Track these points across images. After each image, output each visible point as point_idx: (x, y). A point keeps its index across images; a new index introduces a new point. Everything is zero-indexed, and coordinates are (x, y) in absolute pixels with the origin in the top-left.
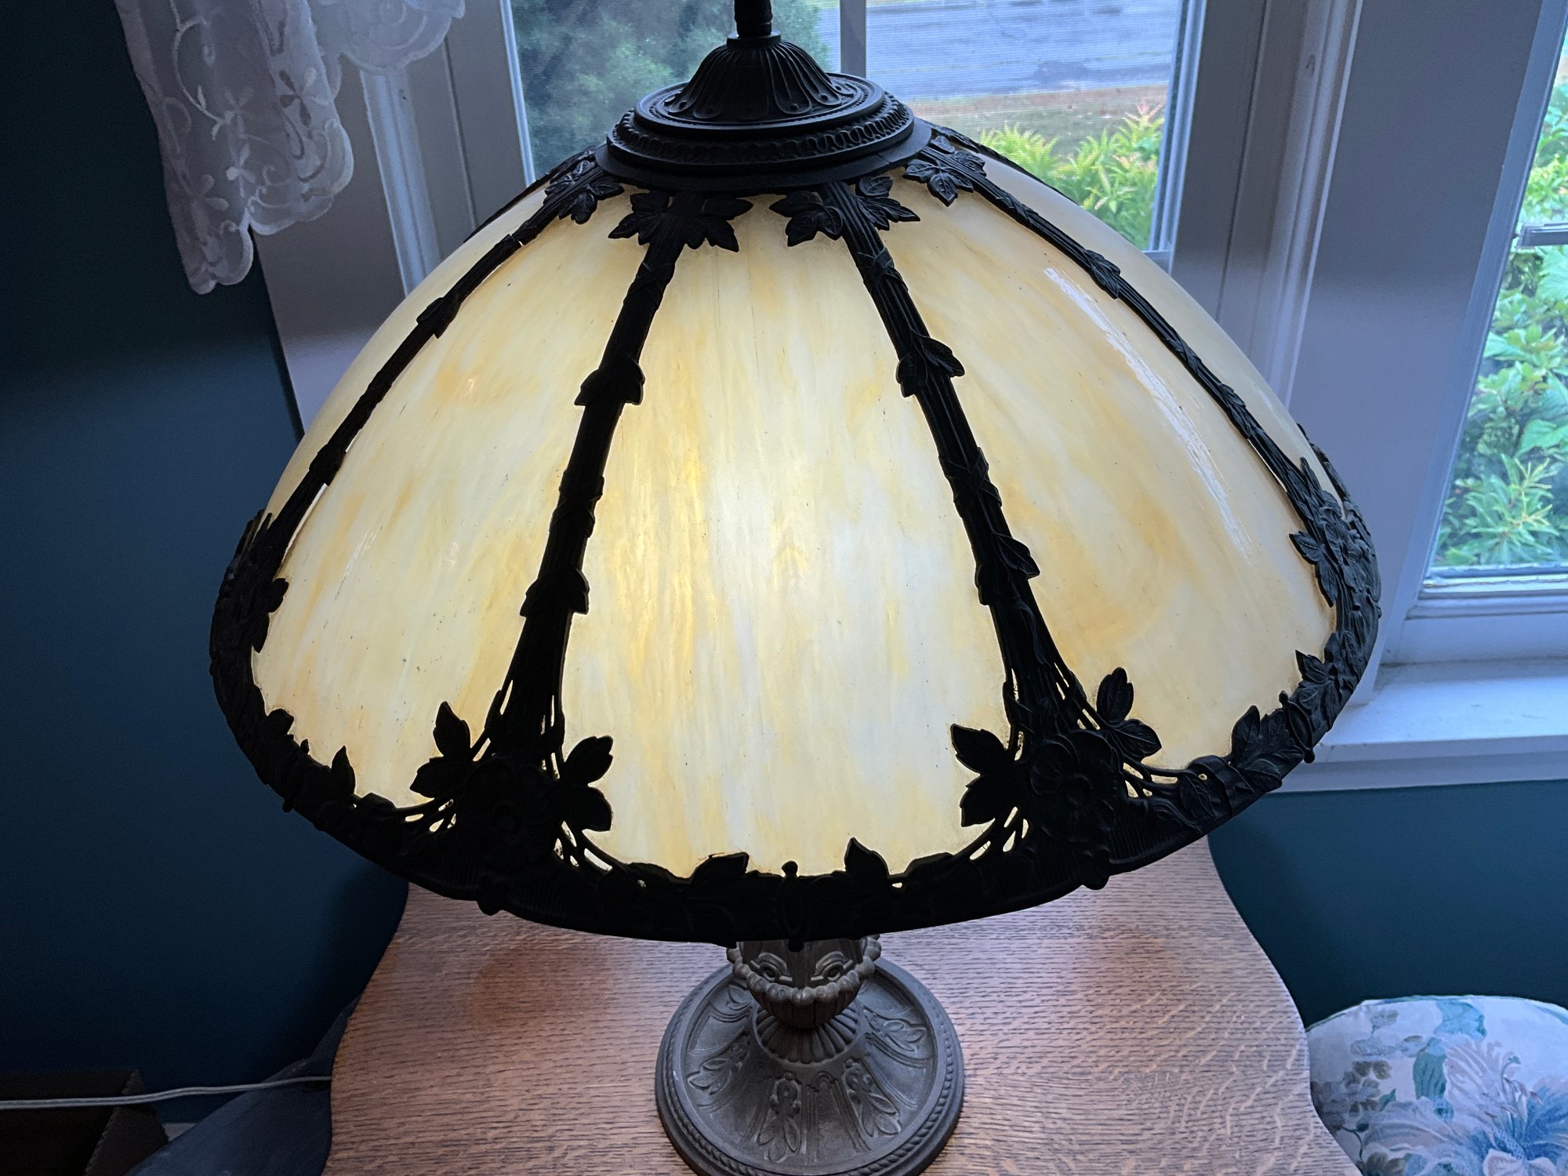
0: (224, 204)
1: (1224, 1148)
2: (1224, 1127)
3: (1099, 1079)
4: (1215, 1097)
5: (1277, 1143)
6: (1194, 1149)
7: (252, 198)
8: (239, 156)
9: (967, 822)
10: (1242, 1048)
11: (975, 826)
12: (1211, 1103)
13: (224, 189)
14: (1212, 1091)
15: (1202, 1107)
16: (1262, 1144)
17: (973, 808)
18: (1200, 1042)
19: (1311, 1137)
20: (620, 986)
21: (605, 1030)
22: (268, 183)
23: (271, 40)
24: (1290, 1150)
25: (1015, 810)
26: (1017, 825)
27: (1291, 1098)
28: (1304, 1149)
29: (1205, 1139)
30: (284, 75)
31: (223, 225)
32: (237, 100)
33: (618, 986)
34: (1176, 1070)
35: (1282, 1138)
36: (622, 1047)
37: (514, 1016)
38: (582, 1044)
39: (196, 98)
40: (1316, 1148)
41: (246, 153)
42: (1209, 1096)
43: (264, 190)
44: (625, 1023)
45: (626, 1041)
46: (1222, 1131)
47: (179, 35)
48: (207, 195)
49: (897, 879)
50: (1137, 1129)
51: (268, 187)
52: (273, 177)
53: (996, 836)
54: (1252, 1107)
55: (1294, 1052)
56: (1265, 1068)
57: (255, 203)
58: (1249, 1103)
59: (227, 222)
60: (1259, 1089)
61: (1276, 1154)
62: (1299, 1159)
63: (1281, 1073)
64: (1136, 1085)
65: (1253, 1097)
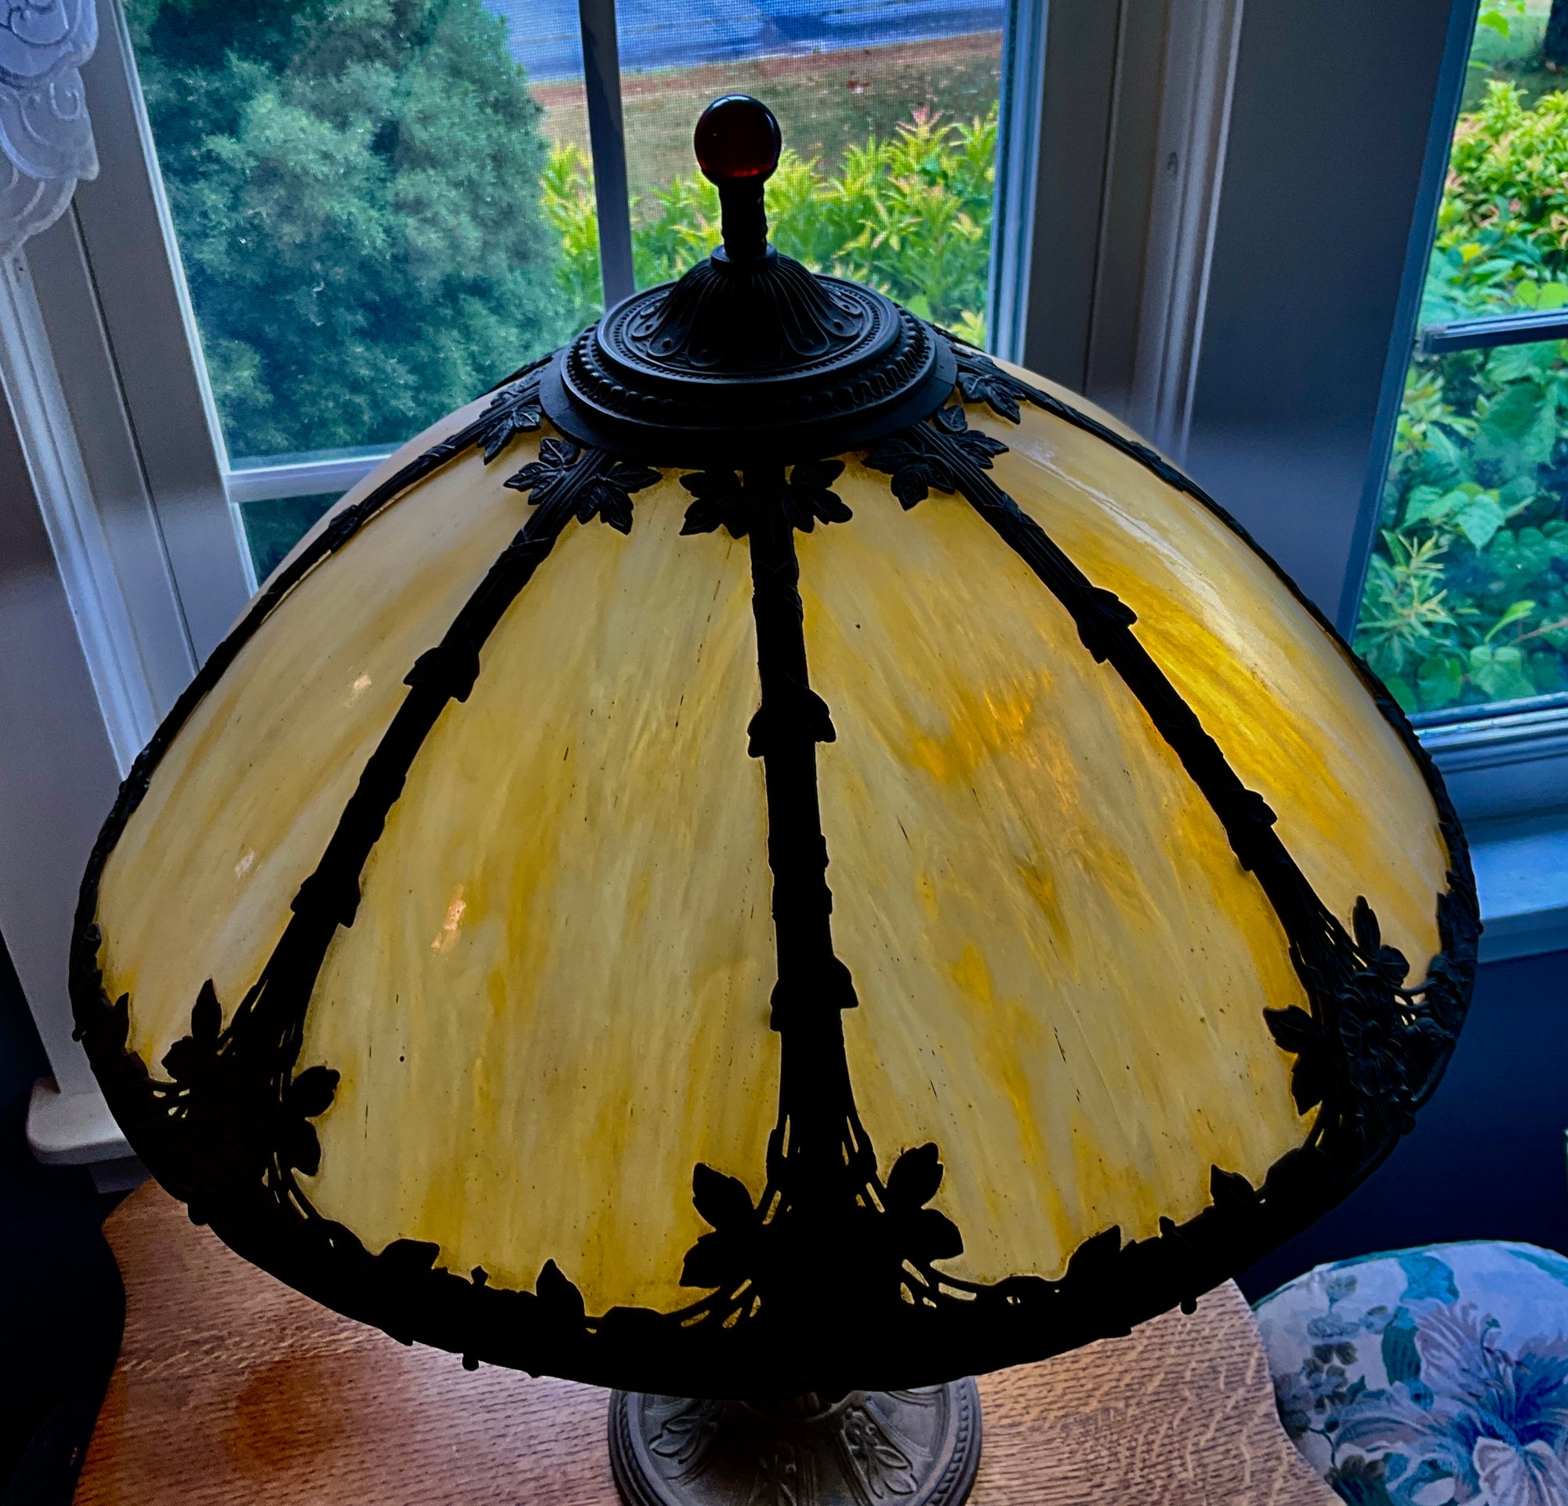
1: (1188, 1496)
2: (1186, 1470)
3: (1033, 1429)
4: (1170, 1432)
5: (1247, 1481)
10: (1193, 1365)
12: (1166, 1441)
14: (1166, 1426)
15: (1156, 1447)
16: (1230, 1485)
18: (1144, 1364)
19: (1285, 1468)
20: (427, 1393)
21: (415, 1456)
24: (1263, 1488)
27: (1256, 1420)
28: (1278, 1485)
29: (1165, 1488)
33: (424, 1393)
34: (1121, 1405)
35: (1253, 1474)
36: (441, 1475)
37: (295, 1453)
38: (388, 1478)
40: (1293, 1481)
42: (1163, 1433)
44: (441, 1442)
45: (445, 1467)
46: (1183, 1475)
54: (1214, 1439)
55: (1253, 1362)
56: (1222, 1387)
58: (1209, 1435)
60: (1219, 1416)
61: (1249, 1495)
63: (1241, 1391)
64: (1077, 1431)
65: (1213, 1426)
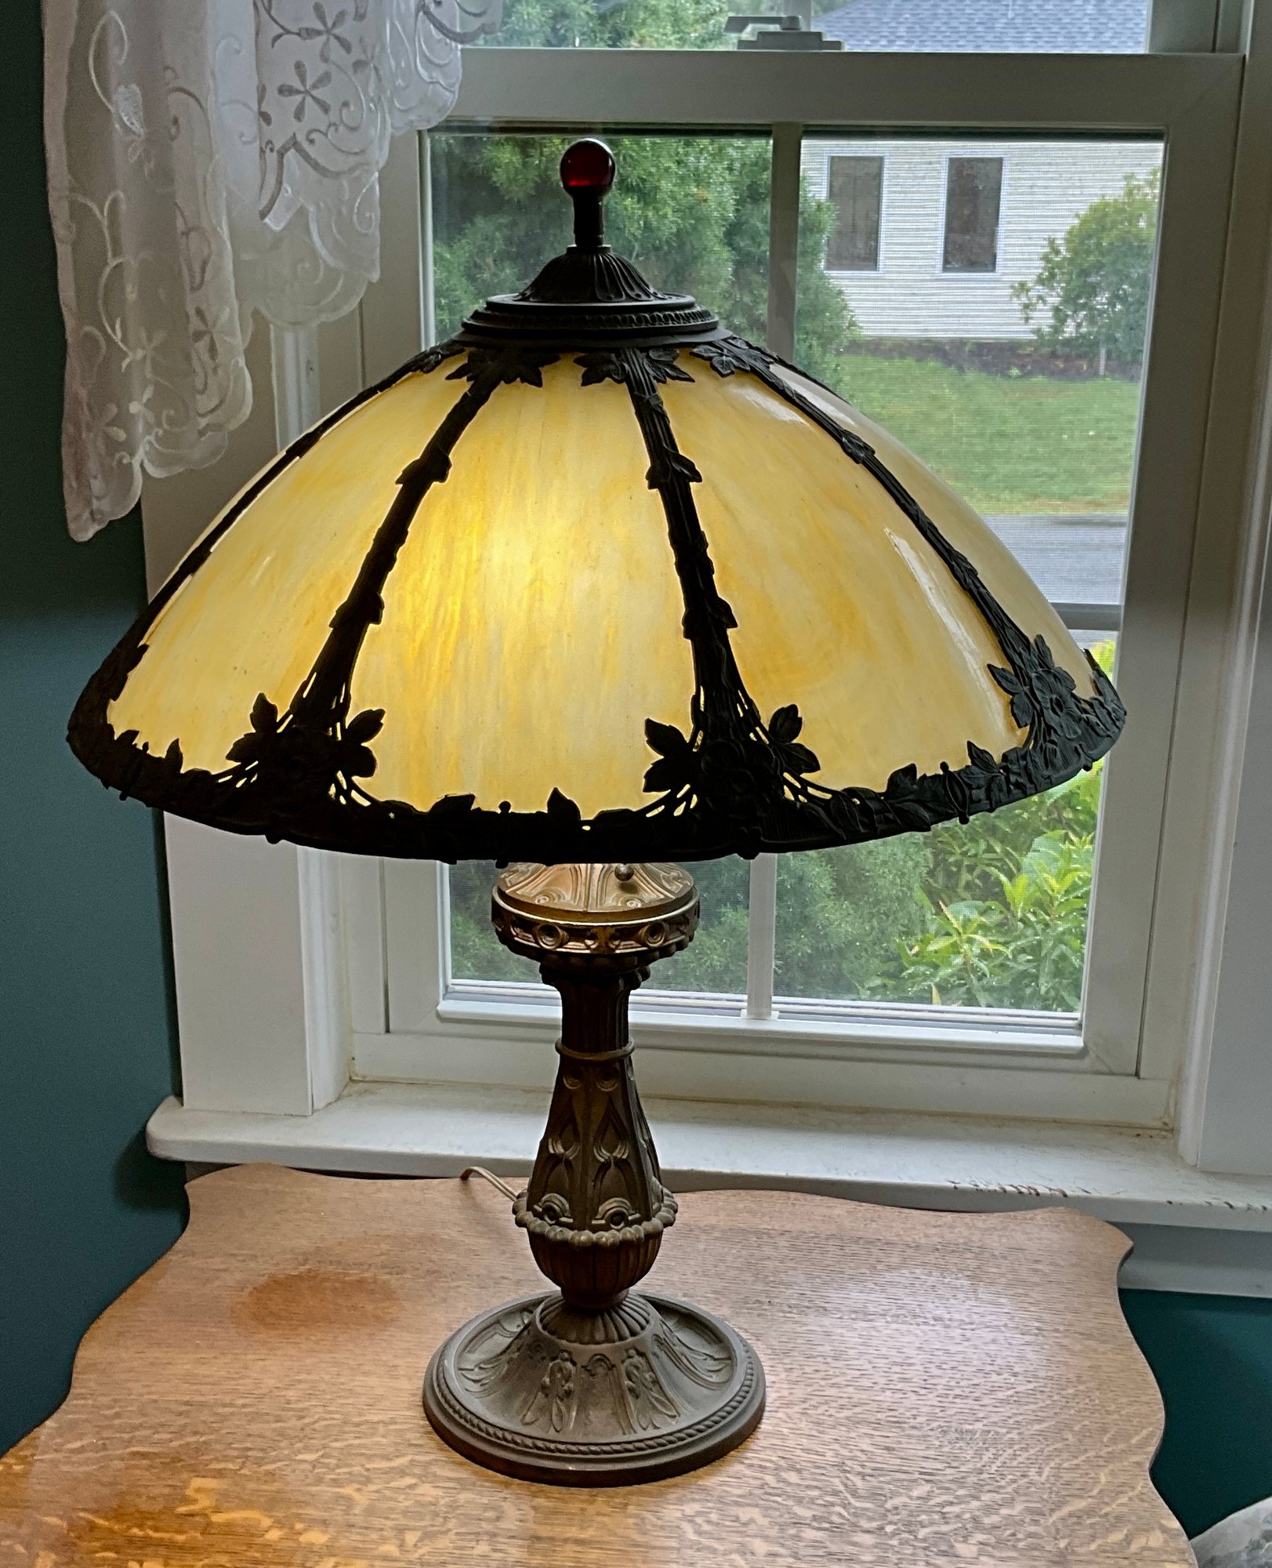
0: (122, 435)
1: (1033, 1489)
2: (1040, 1475)
3: (914, 1428)
4: (1039, 1453)
5: (1095, 1492)
6: (1000, 1487)
7: (148, 438)
8: (142, 394)
9: (647, 789)
10: (1086, 1423)
11: (654, 793)
12: (1033, 1457)
13: (123, 420)
14: (1037, 1449)
15: (1020, 1459)
16: (1077, 1492)
17: (653, 781)
18: (1039, 1414)
19: (1136, 1492)
22: (166, 427)
23: (192, 276)
24: (1106, 1500)
25: (687, 787)
26: (687, 797)
27: (1126, 1463)
28: (1123, 1500)
29: (1014, 1481)
30: (199, 312)
31: (117, 456)
32: (150, 340)
34: (1004, 1430)
35: (1101, 1491)
39: (114, 330)
40: (1137, 1502)
41: (148, 394)
42: (1032, 1451)
43: (161, 432)
46: (1037, 1478)
47: (107, 270)
48: (108, 425)
49: (587, 823)
50: (939, 1466)
51: (165, 431)
52: (171, 421)
53: (670, 802)
54: (1078, 1465)
55: (1145, 1432)
56: (1105, 1440)
57: (150, 443)
58: (1075, 1462)
59: (123, 453)
60: (1091, 1454)
61: (1090, 1500)
62: (1114, 1506)
63: (1121, 1446)
64: (953, 1436)
65: (1083, 1458)
